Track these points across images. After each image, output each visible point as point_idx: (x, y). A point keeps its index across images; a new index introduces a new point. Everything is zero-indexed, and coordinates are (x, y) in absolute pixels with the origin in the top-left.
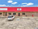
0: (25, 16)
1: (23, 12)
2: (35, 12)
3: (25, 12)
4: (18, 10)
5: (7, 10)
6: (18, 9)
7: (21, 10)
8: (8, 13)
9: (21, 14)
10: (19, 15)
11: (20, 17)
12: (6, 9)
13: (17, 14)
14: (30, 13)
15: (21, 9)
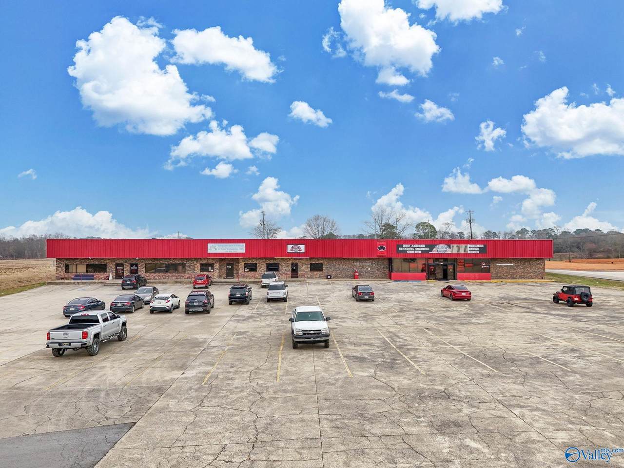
0: (320, 277)
1: (312, 259)
2: (365, 260)
3: (323, 259)
4: (289, 251)
5: (243, 251)
6: (289, 247)
7: (303, 251)
8: (241, 265)
9: (304, 268)
10: (295, 273)
11: (299, 279)
12: (241, 249)
13: (285, 268)
14: (343, 266)
15: (302, 248)
